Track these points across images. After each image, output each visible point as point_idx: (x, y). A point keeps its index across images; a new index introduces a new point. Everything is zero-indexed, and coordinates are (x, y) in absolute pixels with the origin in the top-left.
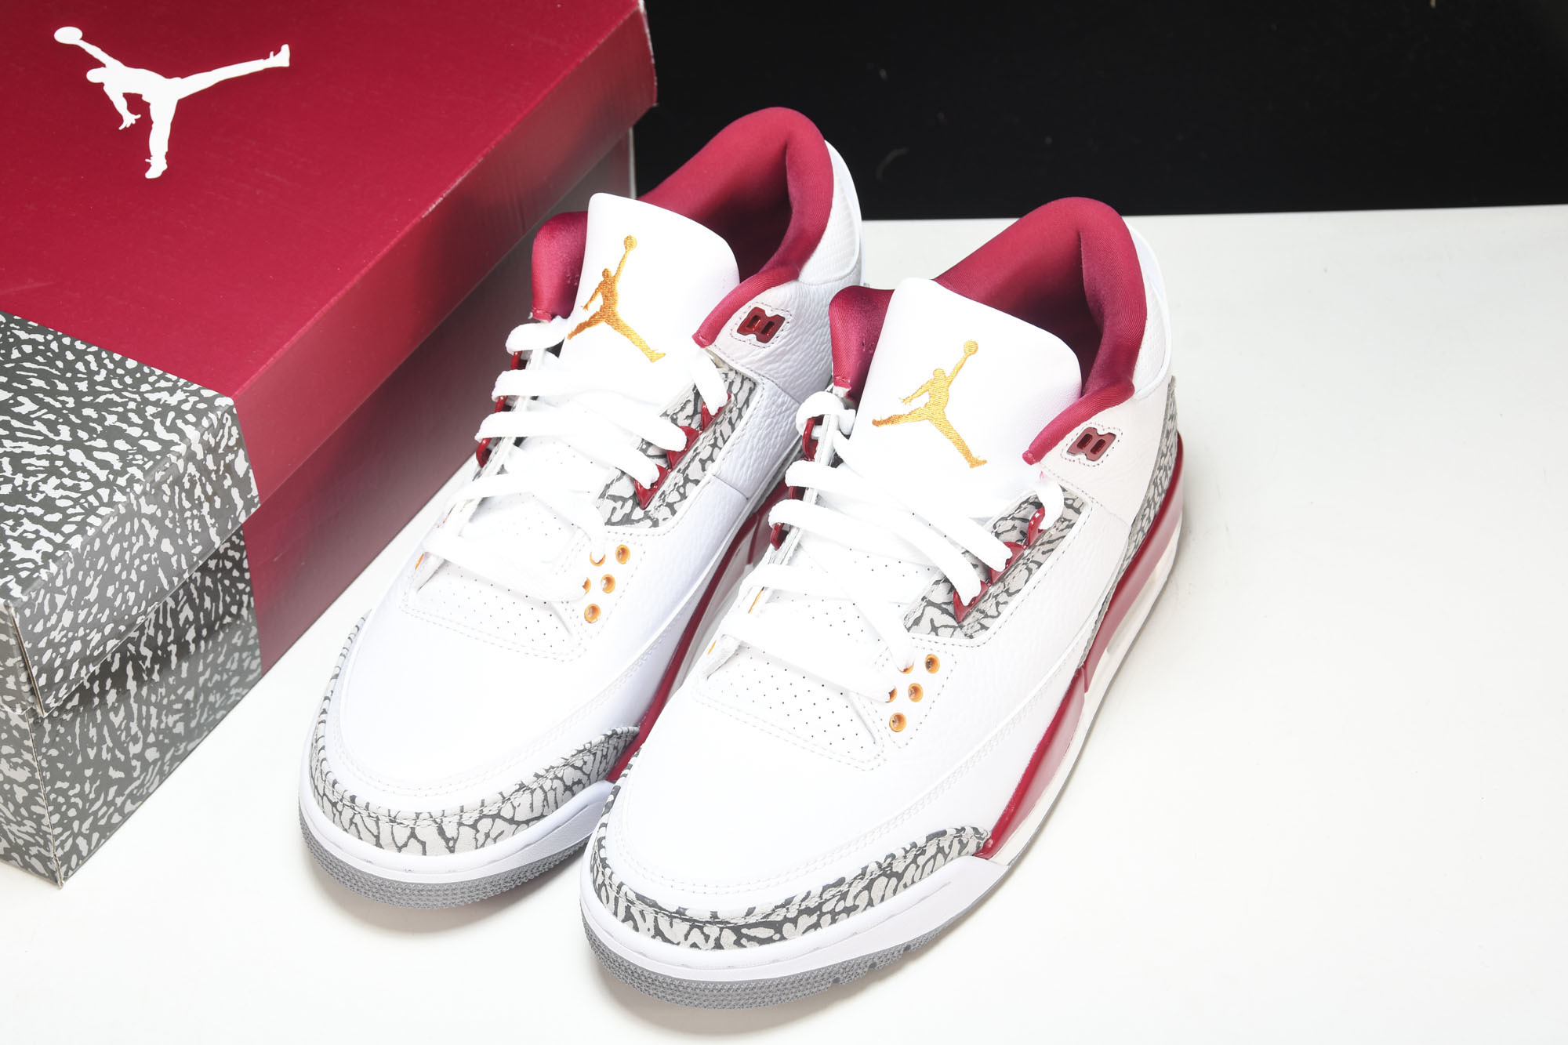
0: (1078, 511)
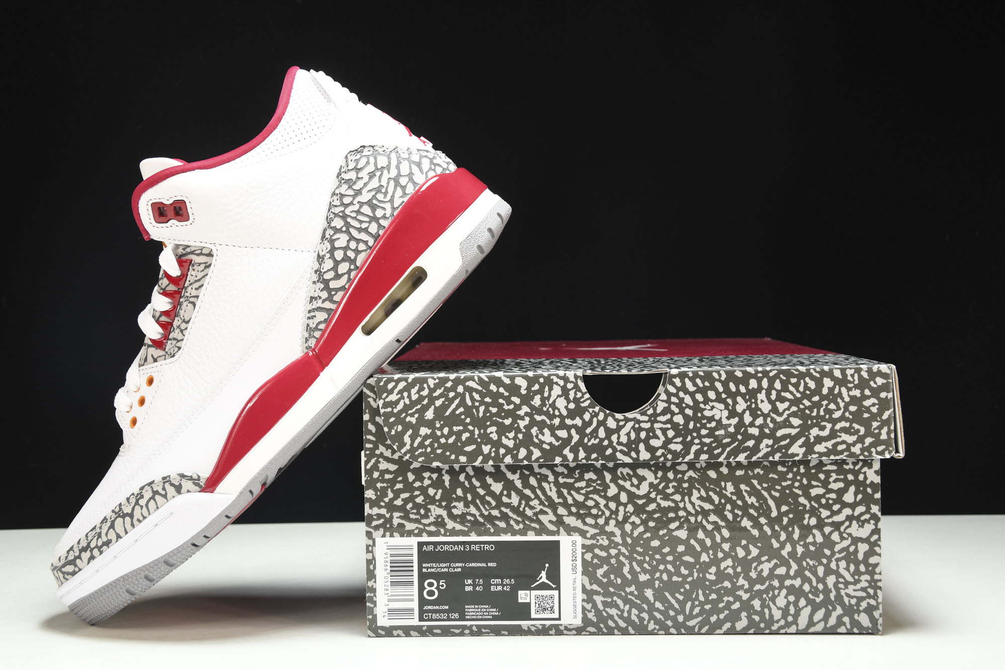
0: (210, 255)
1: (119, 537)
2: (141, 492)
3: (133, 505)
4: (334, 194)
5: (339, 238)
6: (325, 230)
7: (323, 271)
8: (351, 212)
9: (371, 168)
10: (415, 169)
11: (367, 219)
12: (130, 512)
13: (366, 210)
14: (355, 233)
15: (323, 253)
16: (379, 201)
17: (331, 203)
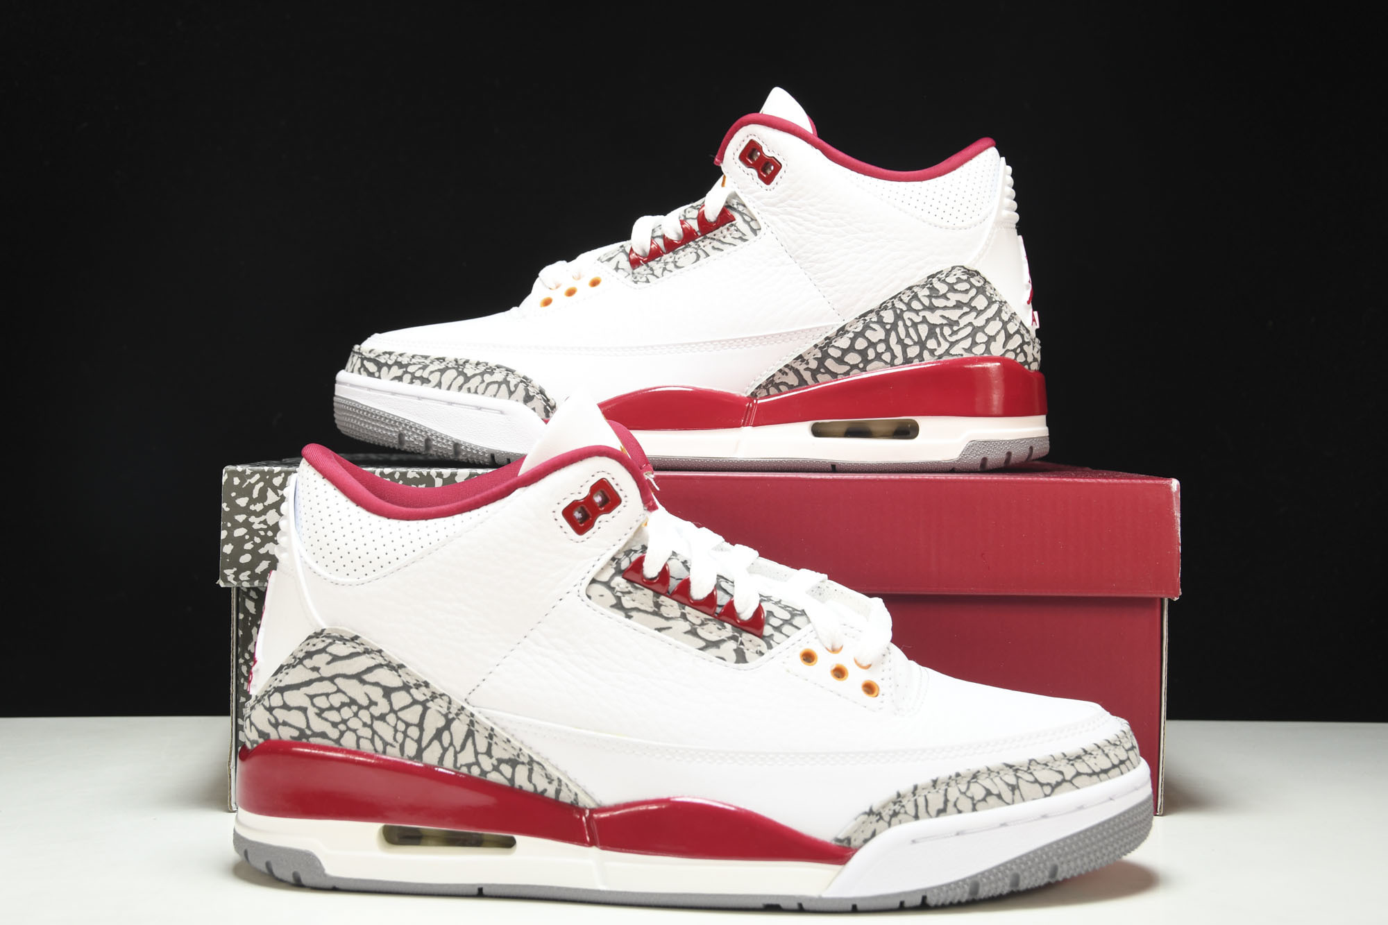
0: (754, 231)
1: (439, 385)
2: (495, 369)
3: (478, 372)
4: (910, 288)
5: (874, 330)
6: (871, 311)
7: (833, 344)
8: (909, 318)
9: (965, 298)
10: (1001, 338)
11: (916, 339)
12: (469, 375)
13: (924, 330)
14: (893, 339)
15: (849, 329)
16: (943, 334)
17: (900, 293)
